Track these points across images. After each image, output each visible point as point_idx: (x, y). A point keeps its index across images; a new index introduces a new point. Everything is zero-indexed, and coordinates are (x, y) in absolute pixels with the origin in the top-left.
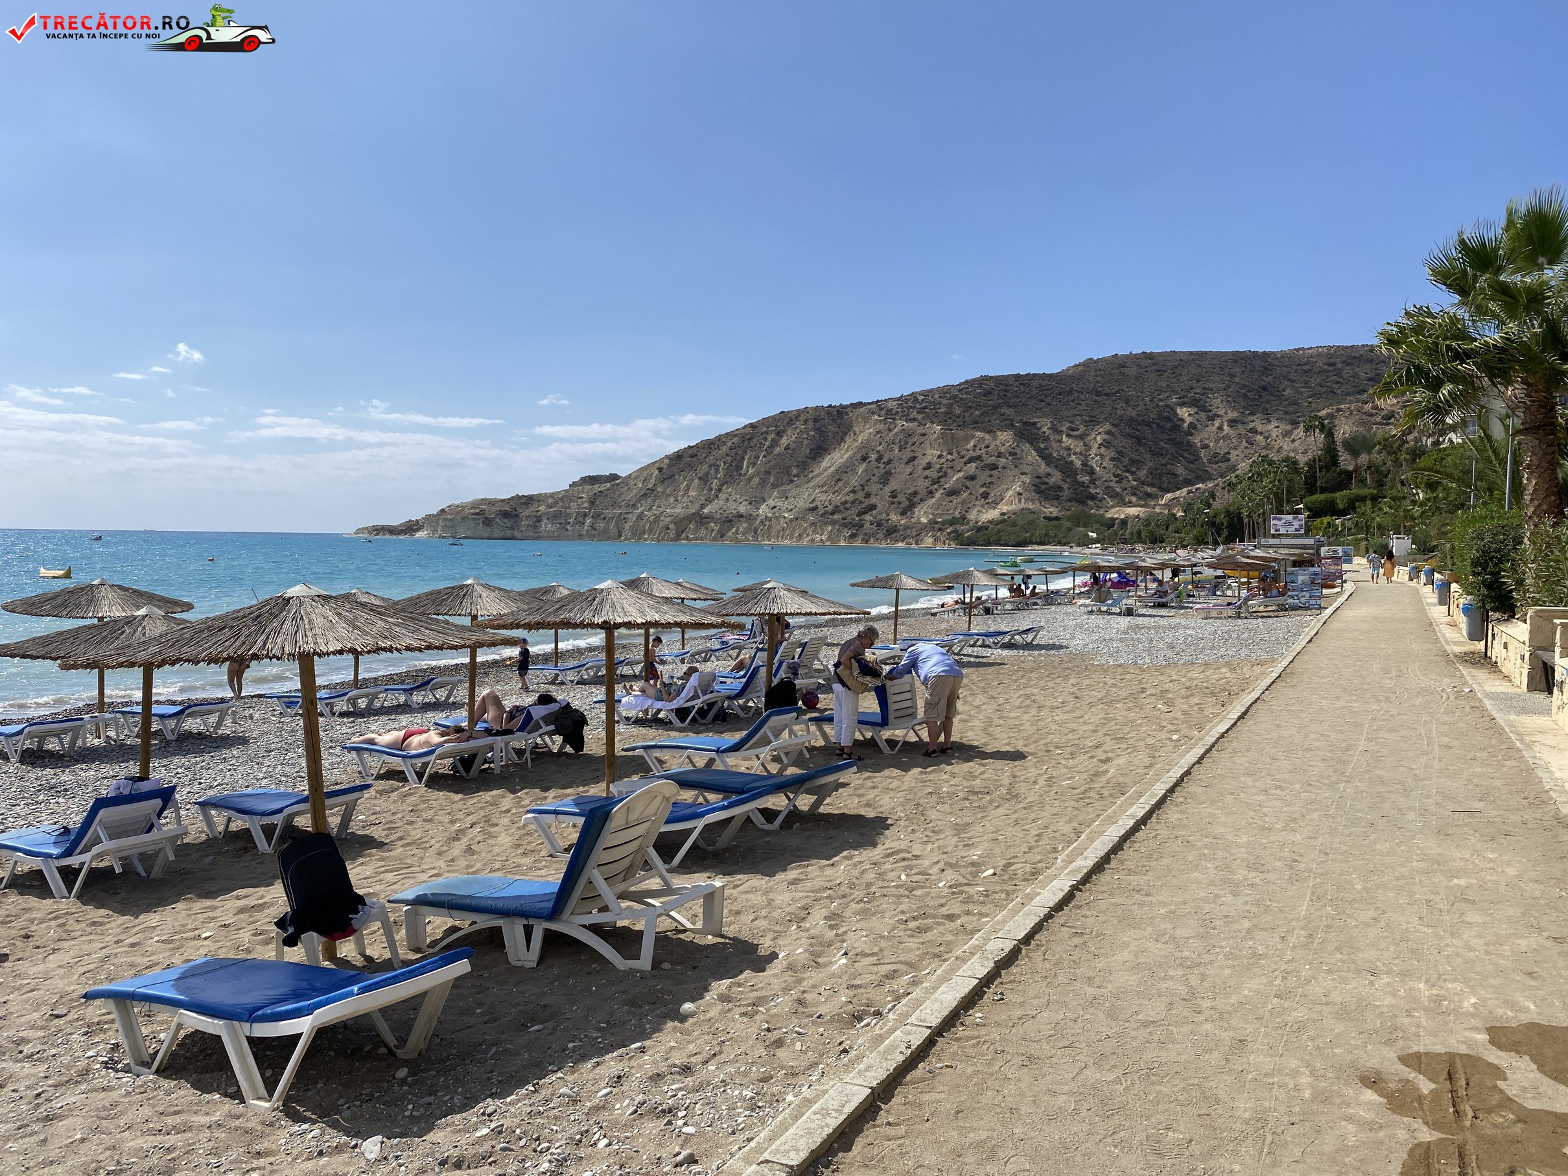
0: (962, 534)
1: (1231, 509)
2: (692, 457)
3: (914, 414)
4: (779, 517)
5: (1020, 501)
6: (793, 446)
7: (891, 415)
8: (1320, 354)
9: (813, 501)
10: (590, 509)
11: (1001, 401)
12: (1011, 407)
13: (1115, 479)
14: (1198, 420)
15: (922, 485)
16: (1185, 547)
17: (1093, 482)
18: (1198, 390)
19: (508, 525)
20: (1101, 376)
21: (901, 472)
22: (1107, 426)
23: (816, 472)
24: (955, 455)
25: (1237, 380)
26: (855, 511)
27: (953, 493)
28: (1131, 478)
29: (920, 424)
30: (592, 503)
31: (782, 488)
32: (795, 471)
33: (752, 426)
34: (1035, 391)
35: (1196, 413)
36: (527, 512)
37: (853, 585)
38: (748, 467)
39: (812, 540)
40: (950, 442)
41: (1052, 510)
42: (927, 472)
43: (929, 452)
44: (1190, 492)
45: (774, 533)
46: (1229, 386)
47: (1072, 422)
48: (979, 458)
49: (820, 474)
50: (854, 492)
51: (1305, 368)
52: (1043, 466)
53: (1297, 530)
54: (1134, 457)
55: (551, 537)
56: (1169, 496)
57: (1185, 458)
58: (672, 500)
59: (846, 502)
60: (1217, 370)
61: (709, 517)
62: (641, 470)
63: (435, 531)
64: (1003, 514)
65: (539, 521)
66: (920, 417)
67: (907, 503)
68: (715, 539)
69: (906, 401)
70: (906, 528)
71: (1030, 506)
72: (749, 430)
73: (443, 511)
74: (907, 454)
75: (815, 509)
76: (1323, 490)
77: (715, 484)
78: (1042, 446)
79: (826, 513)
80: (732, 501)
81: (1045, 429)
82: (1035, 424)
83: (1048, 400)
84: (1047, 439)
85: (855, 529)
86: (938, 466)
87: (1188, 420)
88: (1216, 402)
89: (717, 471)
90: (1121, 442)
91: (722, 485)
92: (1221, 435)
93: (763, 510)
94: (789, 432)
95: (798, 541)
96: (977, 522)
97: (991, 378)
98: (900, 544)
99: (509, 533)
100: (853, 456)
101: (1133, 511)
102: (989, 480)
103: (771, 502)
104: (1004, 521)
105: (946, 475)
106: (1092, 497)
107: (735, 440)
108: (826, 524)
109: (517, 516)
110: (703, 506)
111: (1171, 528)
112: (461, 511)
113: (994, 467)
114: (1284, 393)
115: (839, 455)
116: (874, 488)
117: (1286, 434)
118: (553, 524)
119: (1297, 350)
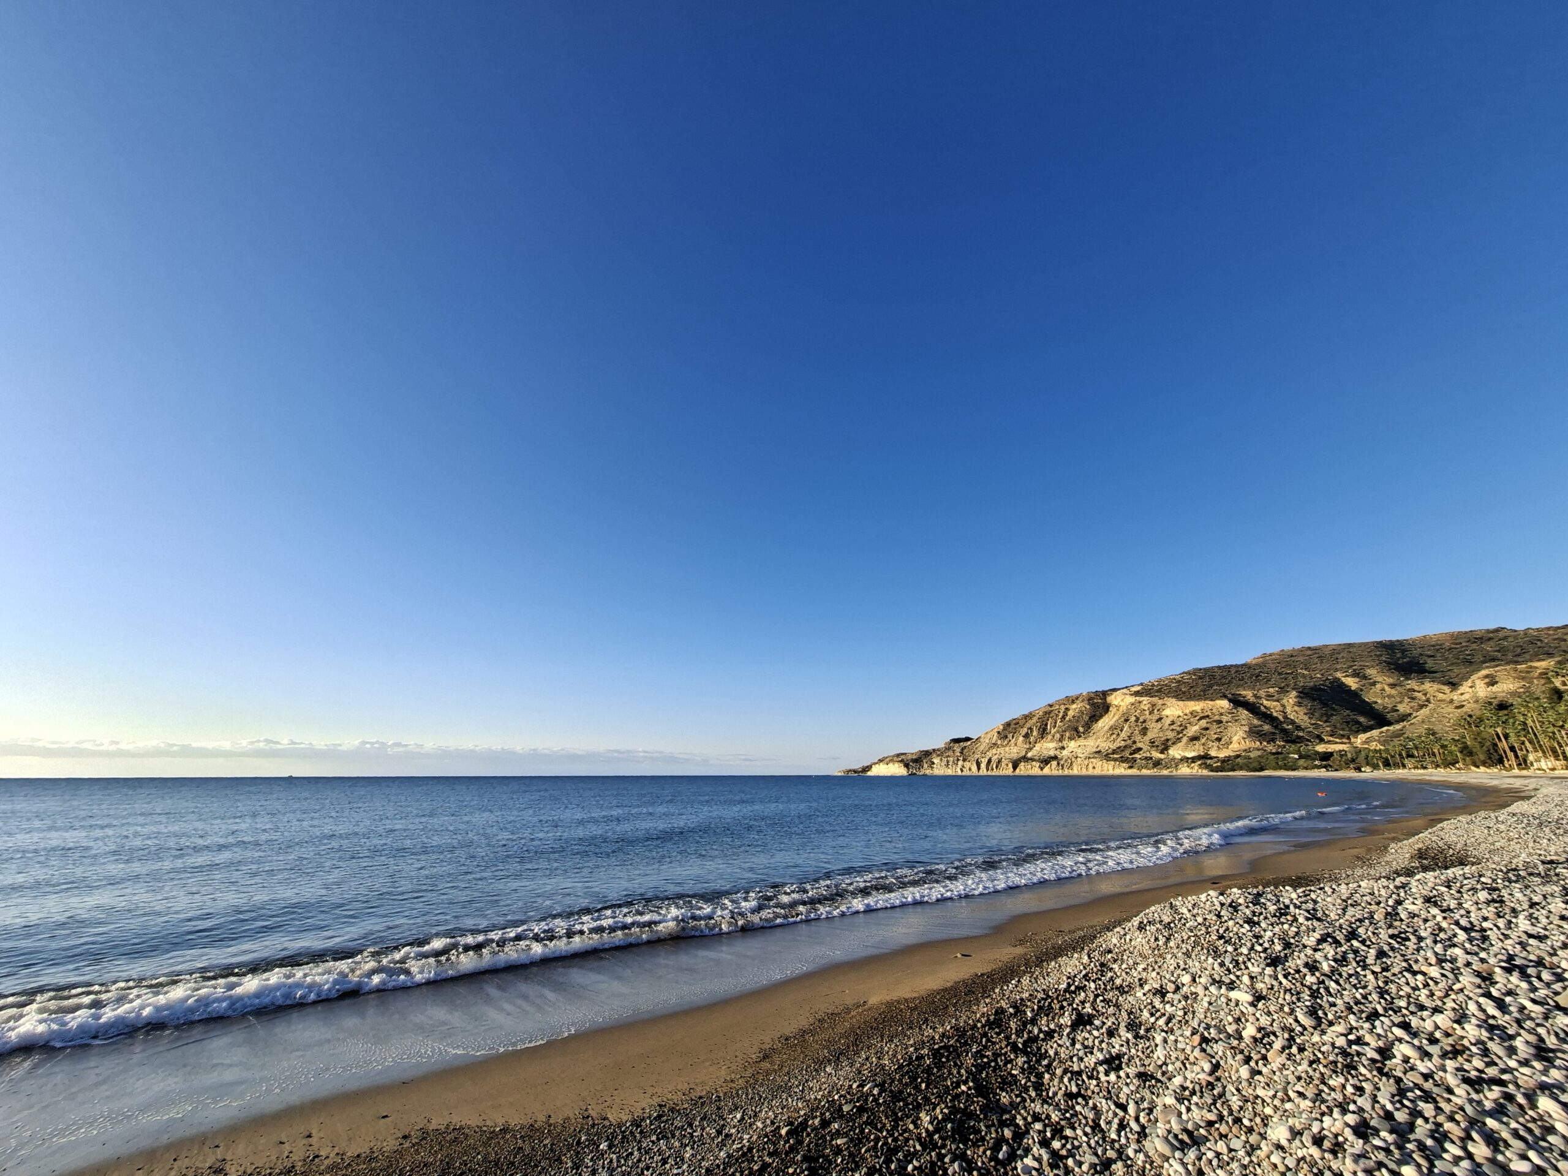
2: (1016, 724)
4: (1077, 757)
5: (1245, 743)
6: (1078, 715)
9: (1098, 747)
10: (960, 756)
11: (1212, 682)
12: (1220, 685)
17: (1297, 729)
20: (1278, 663)
21: (1154, 728)
22: (1295, 693)
23: (1096, 730)
26: (1127, 752)
27: (1194, 739)
28: (1325, 725)
29: (1160, 698)
30: (961, 753)
31: (1076, 740)
32: (1082, 730)
33: (1049, 705)
34: (1234, 675)
35: (1360, 681)
38: (1051, 729)
44: (1381, 732)
45: (1075, 766)
47: (1268, 692)
48: (1206, 717)
49: (1099, 731)
52: (1256, 720)
54: (1323, 712)
56: (1365, 736)
57: (1362, 711)
61: (1032, 758)
62: (987, 733)
64: (1236, 751)
66: (1158, 694)
67: (1163, 746)
71: (1255, 745)
72: (1048, 708)
73: (880, 760)
74: (1155, 717)
75: (1099, 752)
77: (1032, 739)
78: (1251, 708)
79: (1108, 754)
81: (1250, 696)
82: (1241, 694)
84: (1253, 703)
85: (1131, 763)
86: (1179, 723)
87: (1355, 686)
89: (1032, 731)
90: (1309, 702)
91: (1037, 739)
96: (1218, 757)
97: (1201, 669)
100: (1118, 719)
101: (1336, 747)
102: (1219, 730)
104: (1238, 756)
106: (1300, 738)
107: (1040, 714)
108: (1109, 761)
109: (921, 761)
110: (1027, 753)
113: (1220, 722)
118: (941, 765)
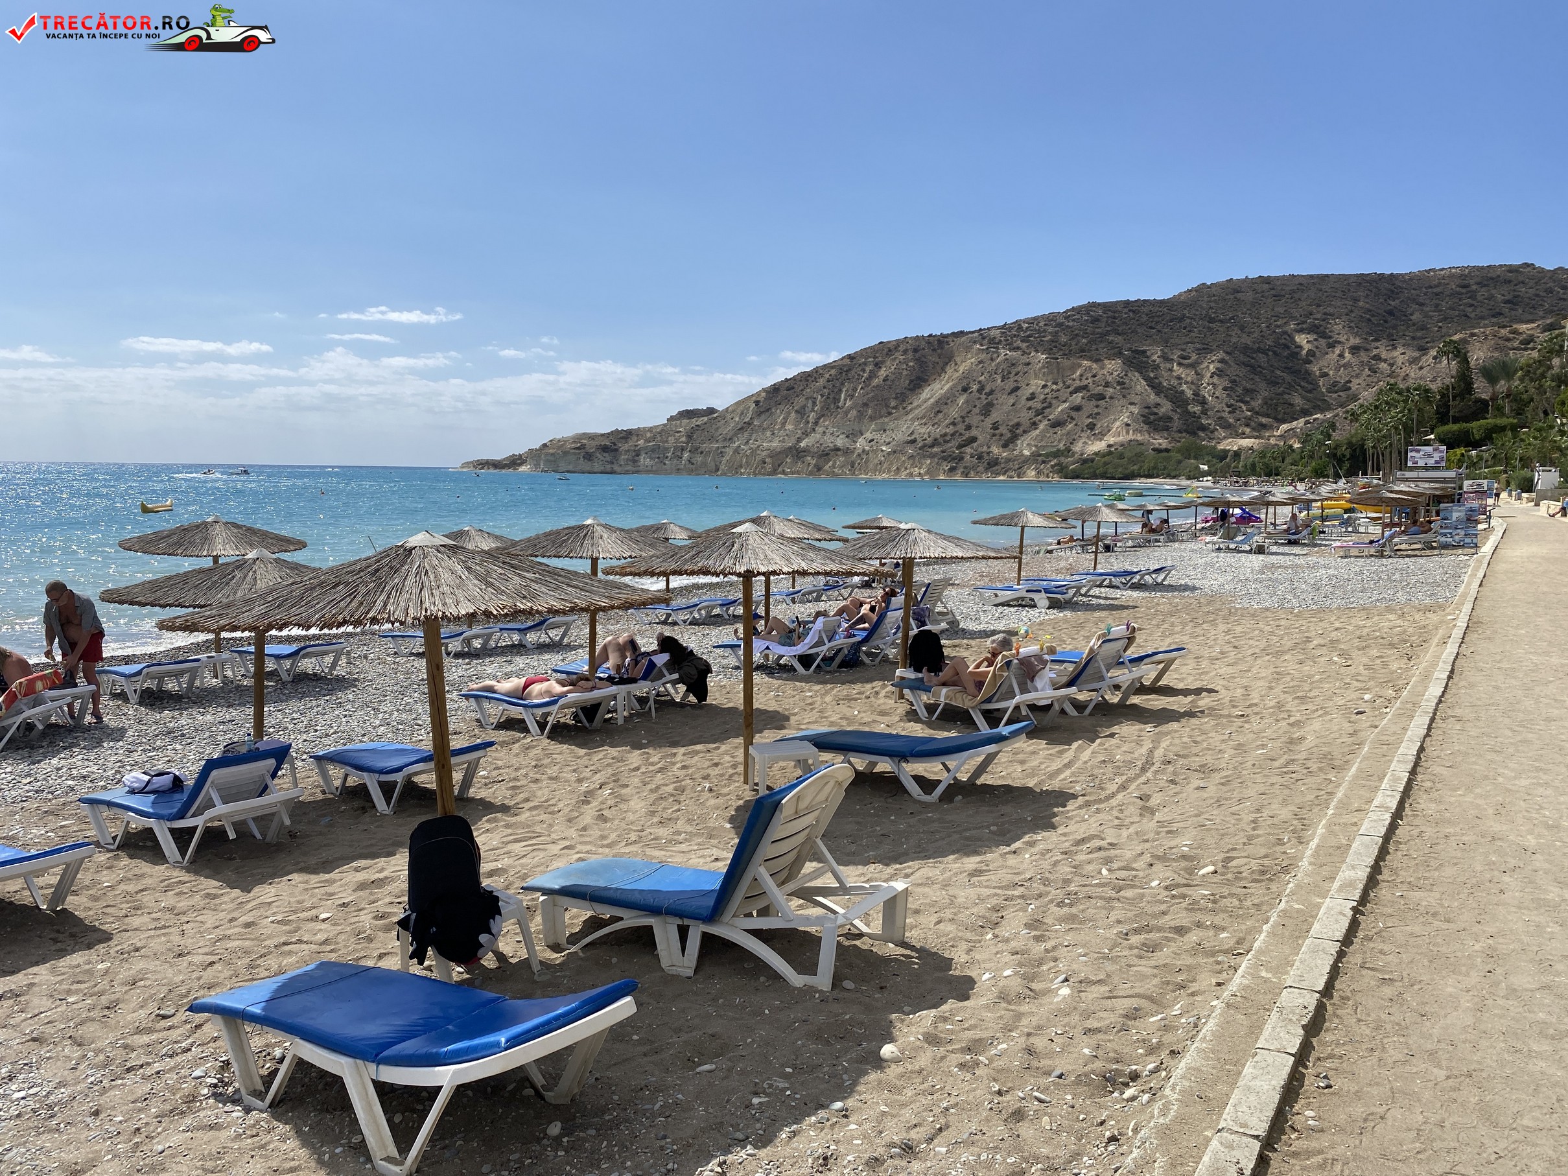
0: (1067, 467)
1: (1354, 440)
2: (788, 389)
3: (1018, 343)
4: (877, 451)
5: (1128, 433)
6: (892, 377)
7: (993, 342)
8: (1452, 276)
9: (912, 433)
10: (687, 443)
11: (1109, 329)
12: (1119, 334)
13: (1227, 409)
14: (1317, 347)
15: (1025, 417)
16: (1302, 480)
17: (1205, 412)
18: (1319, 316)
19: (608, 459)
20: (1215, 301)
21: (1004, 403)
22: (1221, 354)
23: (915, 404)
24: (1061, 384)
25: (1361, 304)
26: (954, 443)
27: (1057, 424)
28: (1244, 408)
29: (1024, 353)
30: (690, 437)
31: (881, 421)
32: (893, 404)
33: (850, 357)
34: (1145, 318)
35: (1316, 340)
36: (626, 447)
37: (975, 523)
38: (845, 400)
39: (911, 475)
40: (1055, 371)
41: (1161, 442)
42: (1031, 403)
43: (1033, 382)
44: (1307, 423)
45: (871, 466)
46: (1352, 311)
47: (1184, 350)
48: (1085, 388)
49: (919, 406)
50: (954, 424)
51: (1435, 290)
52: (1153, 396)
53: (1437, 462)
54: (1249, 386)
55: (648, 471)
56: (1285, 427)
57: (1302, 387)
58: (768, 433)
59: (945, 435)
60: (1339, 294)
61: (805, 451)
62: (738, 403)
63: (537, 465)
64: (1109, 446)
65: (638, 455)
66: (1024, 345)
67: (1009, 435)
68: (811, 473)
69: (1010, 329)
70: (1008, 460)
71: (1139, 437)
72: (848, 361)
73: (545, 445)
74: (1010, 384)
75: (914, 441)
76: (1456, 420)
77: (812, 416)
78: (1152, 375)
79: (925, 446)
80: (828, 435)
81: (1155, 357)
82: (1144, 352)
83: (1159, 327)
84: (1157, 367)
85: (954, 462)
86: (1042, 397)
87: (1307, 347)
88: (1338, 328)
89: (814, 403)
90: (1235, 371)
91: (819, 418)
92: (1341, 363)
93: (861, 443)
94: (888, 363)
95: (896, 474)
96: (1082, 455)
97: (1099, 304)
98: (1001, 478)
99: (608, 467)
100: (954, 387)
101: (1246, 442)
102: (1096, 410)
103: (869, 435)
104: (1110, 453)
105: (1050, 406)
106: (1204, 428)
107: (833, 372)
108: (925, 457)
109: (616, 450)
110: (799, 440)
111: (1288, 460)
112: (562, 446)
113: (1101, 397)
114: (1412, 318)
115: (939, 386)
116: (974, 419)
117: (1413, 361)
118: (651, 458)
119: (1428, 271)
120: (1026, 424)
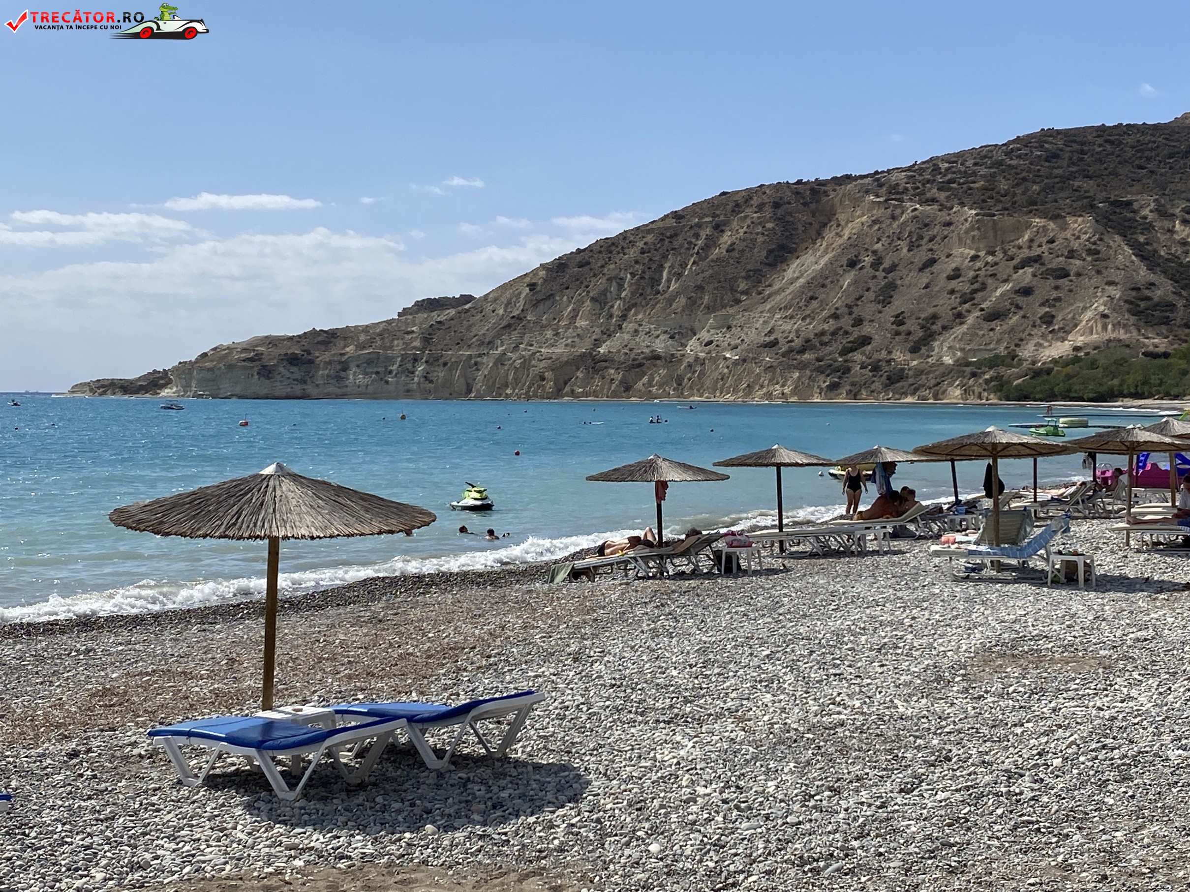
0: (1009, 382)
2: (580, 264)
3: (934, 192)
5: (1105, 328)
7: (896, 193)
9: (771, 332)
10: (423, 350)
11: (1074, 169)
19: (300, 375)
23: (776, 287)
24: (1000, 255)
27: (994, 316)
29: (942, 208)
30: (427, 340)
31: (723, 312)
32: (742, 286)
34: (1129, 153)
36: (327, 356)
38: (669, 281)
39: (769, 395)
40: (991, 235)
41: (1158, 342)
42: (953, 284)
43: (957, 251)
45: (708, 383)
49: (782, 290)
55: (361, 394)
58: (549, 333)
59: (823, 333)
61: (607, 360)
63: (186, 387)
64: (1076, 349)
65: (345, 369)
66: (942, 196)
68: (615, 394)
69: (922, 171)
70: (919, 372)
72: (672, 222)
73: (203, 355)
74: (922, 256)
75: (774, 344)
77: (618, 306)
78: (1142, 239)
81: (1146, 212)
82: (1129, 203)
84: (1149, 228)
85: (837, 376)
86: (972, 274)
89: (621, 287)
91: (629, 309)
93: (693, 348)
95: (747, 395)
96: (1034, 363)
97: (1059, 132)
98: (909, 400)
99: (298, 388)
100: (835, 259)
102: (1055, 294)
103: (704, 335)
105: (984, 287)
107: (650, 238)
109: (311, 362)
110: (598, 343)
112: (226, 356)
113: (1063, 273)
115: (812, 259)
118: (366, 374)
120: (946, 315)
